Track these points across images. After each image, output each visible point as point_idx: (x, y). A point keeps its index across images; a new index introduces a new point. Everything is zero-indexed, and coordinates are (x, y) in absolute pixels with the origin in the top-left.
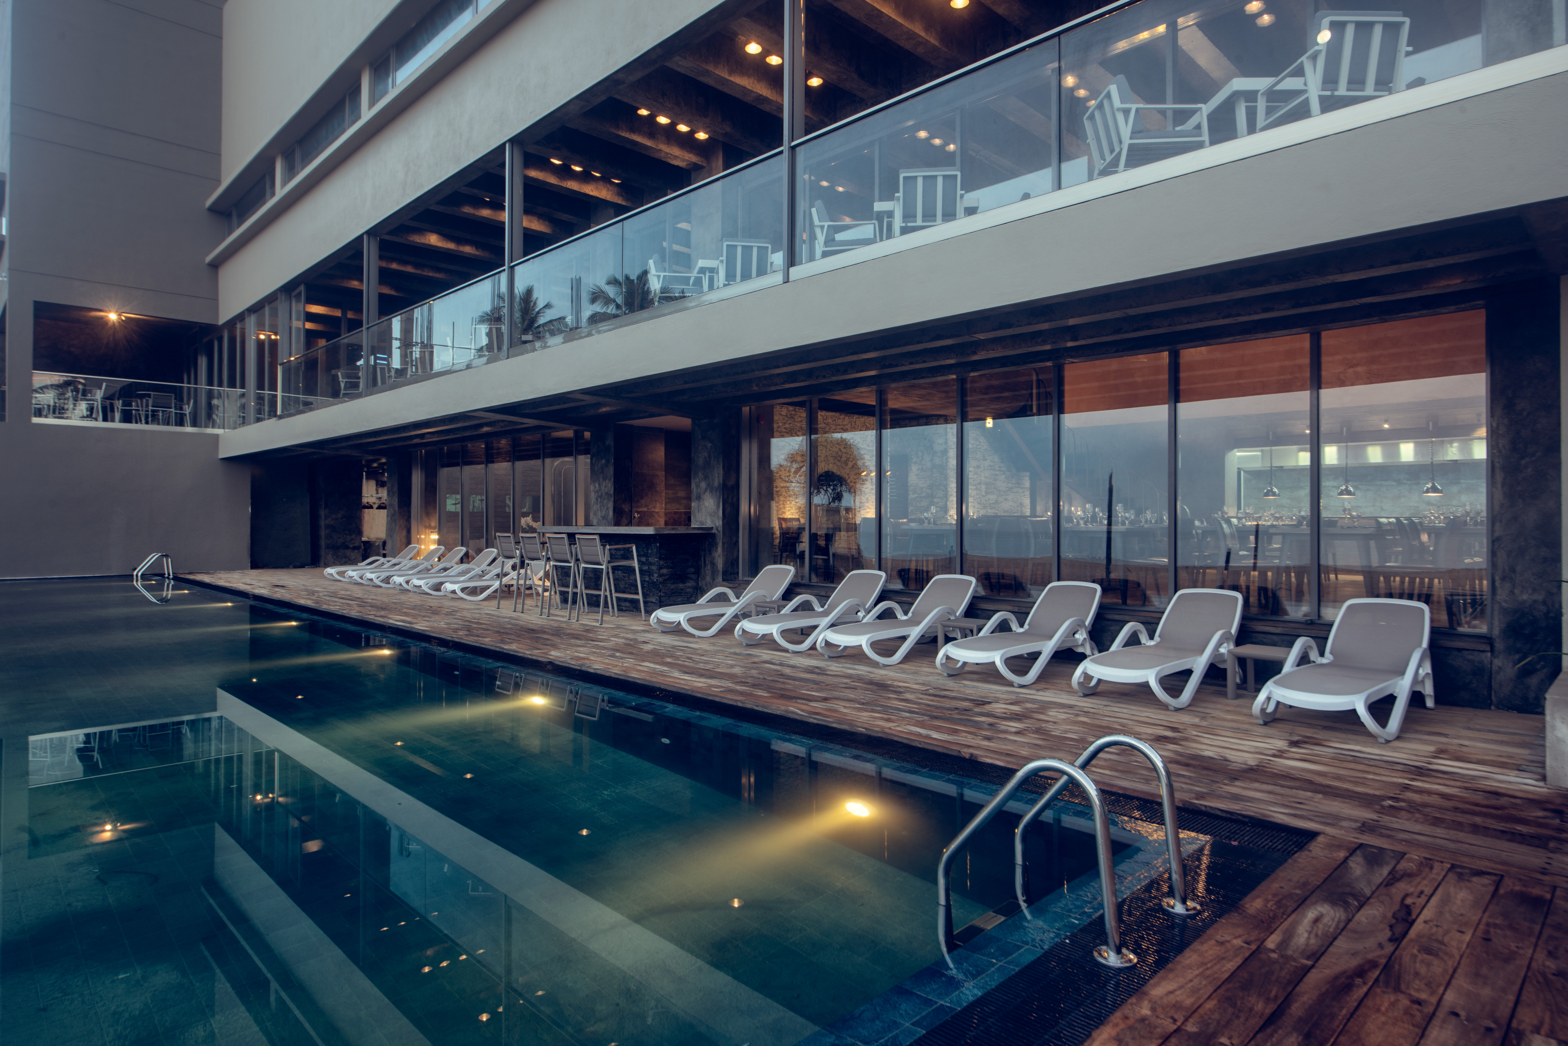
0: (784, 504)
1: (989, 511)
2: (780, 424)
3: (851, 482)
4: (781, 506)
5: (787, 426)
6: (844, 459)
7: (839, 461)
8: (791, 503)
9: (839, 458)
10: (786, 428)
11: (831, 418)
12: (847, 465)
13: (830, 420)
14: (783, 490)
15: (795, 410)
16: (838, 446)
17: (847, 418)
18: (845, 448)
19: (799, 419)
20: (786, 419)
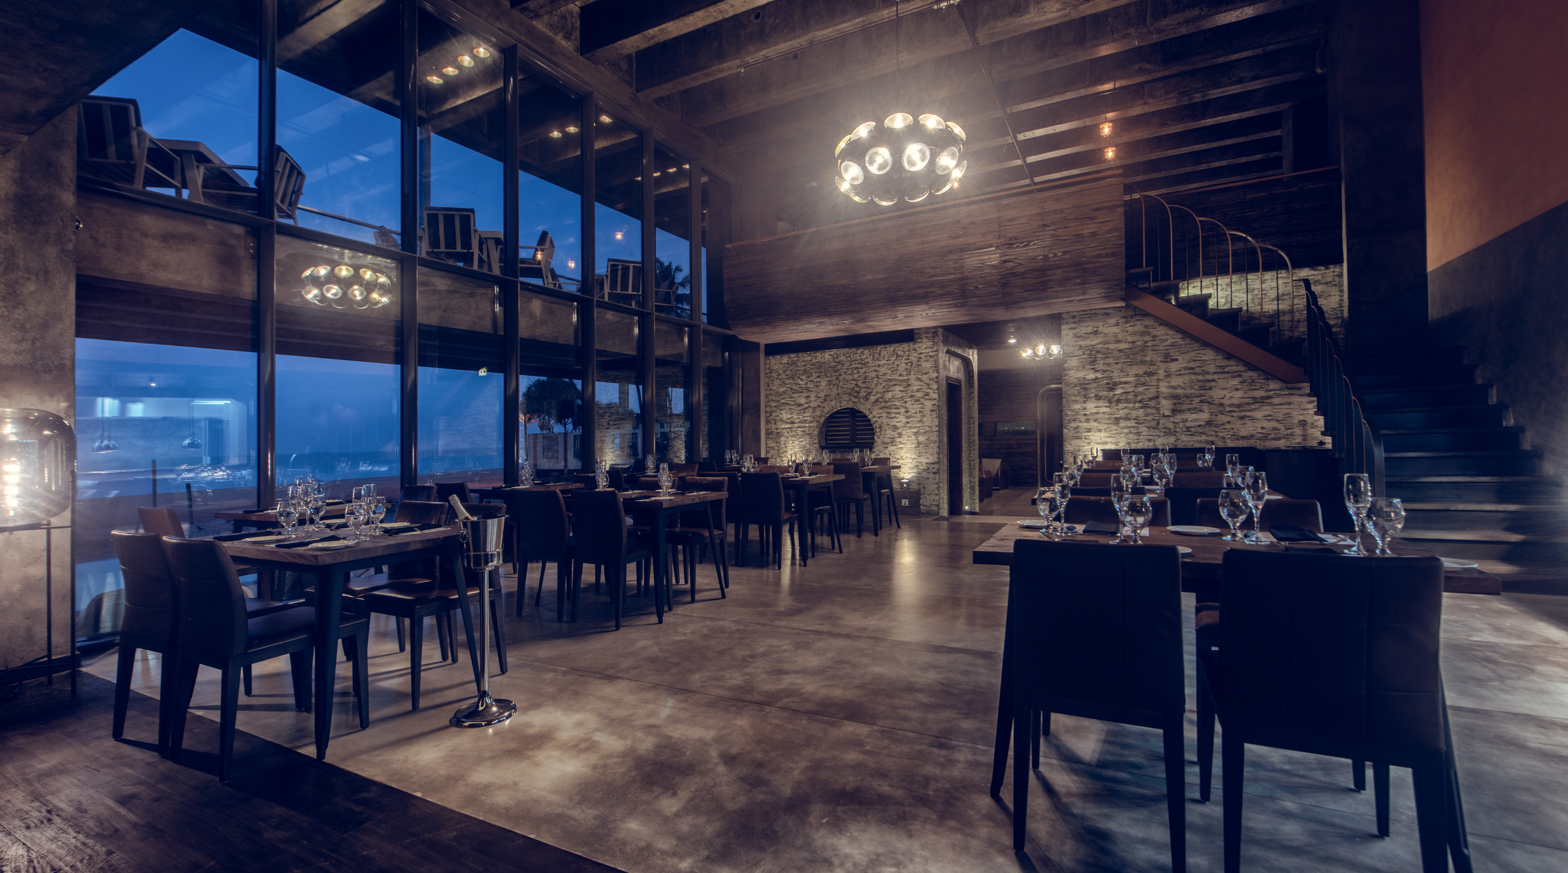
0: (785, 444)
1: (1184, 438)
2: (781, 372)
3: (874, 417)
4: (782, 446)
5: (788, 372)
6: (863, 394)
7: (855, 397)
8: (793, 443)
9: (856, 394)
10: (787, 375)
11: (844, 355)
12: (867, 400)
13: (842, 358)
14: (785, 431)
15: (797, 356)
16: (854, 382)
17: (867, 351)
18: (864, 382)
19: (803, 364)
20: (787, 366)
